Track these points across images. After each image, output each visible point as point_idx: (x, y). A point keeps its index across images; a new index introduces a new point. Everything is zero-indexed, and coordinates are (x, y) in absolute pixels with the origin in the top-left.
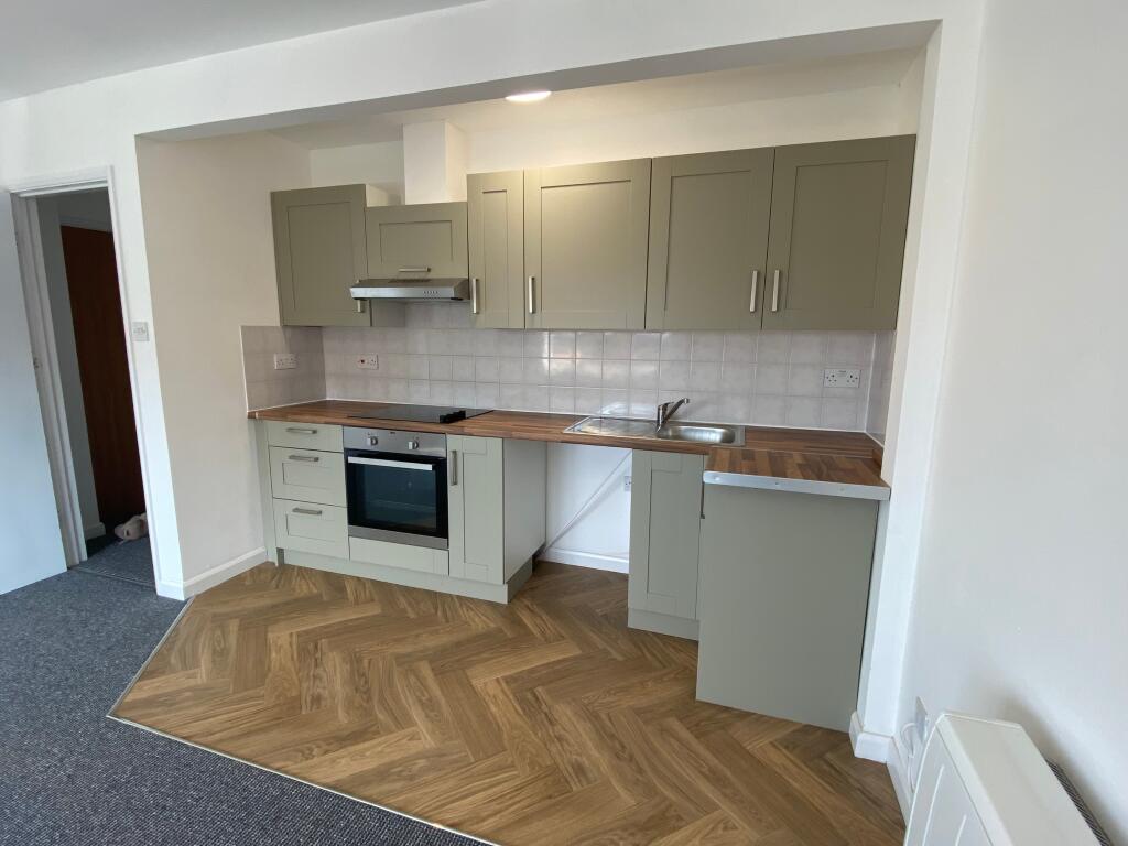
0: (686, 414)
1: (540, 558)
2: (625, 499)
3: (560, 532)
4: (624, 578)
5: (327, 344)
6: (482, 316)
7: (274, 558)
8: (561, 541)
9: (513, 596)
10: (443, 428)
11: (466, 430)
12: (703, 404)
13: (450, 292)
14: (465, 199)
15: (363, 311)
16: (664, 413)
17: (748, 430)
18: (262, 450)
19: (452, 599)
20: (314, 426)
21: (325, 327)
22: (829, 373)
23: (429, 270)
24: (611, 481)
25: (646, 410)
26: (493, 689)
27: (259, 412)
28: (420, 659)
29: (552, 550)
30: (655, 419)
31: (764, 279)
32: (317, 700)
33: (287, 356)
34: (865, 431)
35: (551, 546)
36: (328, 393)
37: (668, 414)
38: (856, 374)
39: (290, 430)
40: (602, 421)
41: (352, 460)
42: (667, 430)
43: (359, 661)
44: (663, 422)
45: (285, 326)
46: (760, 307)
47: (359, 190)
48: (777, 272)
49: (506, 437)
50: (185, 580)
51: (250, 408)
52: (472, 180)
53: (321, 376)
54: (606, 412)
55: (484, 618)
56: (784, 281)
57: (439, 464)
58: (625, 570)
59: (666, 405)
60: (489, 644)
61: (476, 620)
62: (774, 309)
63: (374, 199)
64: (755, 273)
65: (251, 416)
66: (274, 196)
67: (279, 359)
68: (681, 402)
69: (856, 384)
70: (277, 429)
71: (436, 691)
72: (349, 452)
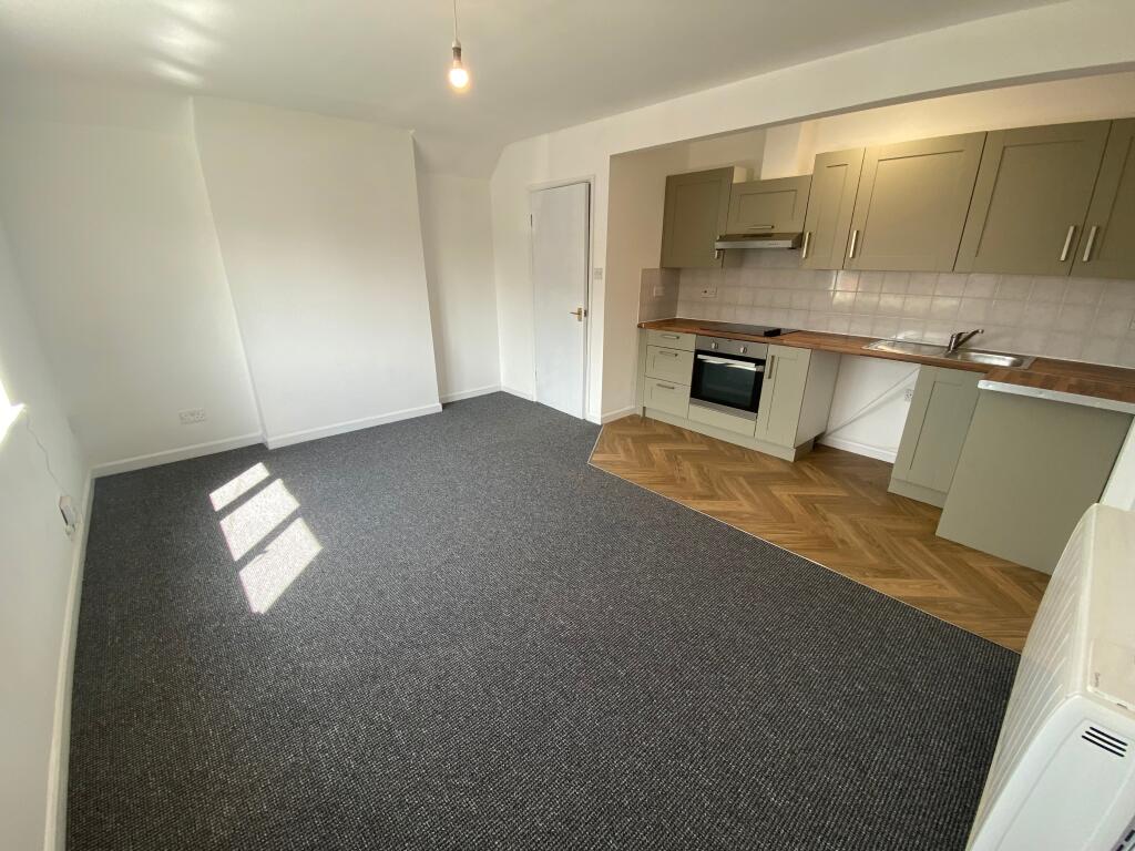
0: (981, 342)
1: (819, 442)
2: (904, 407)
3: (839, 425)
4: (891, 465)
5: (683, 280)
6: (809, 260)
7: (640, 413)
8: (838, 433)
9: (798, 458)
10: (766, 339)
11: (785, 342)
13: (788, 244)
14: (812, 173)
15: (718, 258)
16: (957, 340)
18: (643, 347)
20: (678, 334)
21: (682, 269)
23: (772, 227)
24: (893, 391)
25: (940, 338)
26: (785, 497)
27: (644, 324)
28: (739, 475)
29: (830, 437)
30: (947, 345)
31: (1079, 233)
32: (683, 479)
33: (660, 288)
35: (829, 434)
36: (678, 314)
37: (960, 342)
39: (662, 335)
40: (895, 343)
41: (700, 356)
42: (957, 354)
43: (702, 468)
44: (955, 348)
45: (662, 268)
46: (1072, 257)
47: (729, 171)
48: (1094, 229)
49: (815, 349)
50: (602, 413)
51: (639, 321)
52: (819, 157)
53: (676, 302)
54: (900, 337)
55: (776, 466)
56: (1100, 236)
58: (892, 460)
59: (961, 334)
60: (779, 478)
61: (773, 465)
62: (1085, 259)
63: (738, 177)
64: (1072, 229)
65: (640, 326)
66: (669, 178)
67: (657, 291)
68: (977, 332)
70: (653, 334)
71: (751, 491)
72: (698, 352)
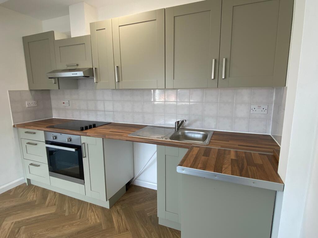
0: (189, 125)
3: (139, 174)
5: (52, 97)
6: (98, 84)
10: (79, 133)
12: (196, 121)
14: (90, 34)
15: (55, 83)
16: (178, 125)
17: (215, 133)
19: (88, 204)
21: (51, 90)
22: (253, 107)
23: (77, 65)
25: (172, 123)
27: (17, 125)
30: (175, 127)
31: (218, 63)
33: (32, 102)
34: (270, 134)
35: (136, 179)
36: (53, 115)
37: (180, 125)
38: (266, 107)
39: (26, 132)
41: (47, 145)
42: (179, 132)
44: (177, 129)
45: (31, 90)
46: (217, 76)
48: (224, 59)
49: (104, 138)
51: (14, 123)
52: (92, 25)
53: (50, 109)
55: (96, 217)
56: (228, 64)
57: (79, 148)
59: (179, 121)
61: (93, 217)
62: (223, 77)
64: (214, 60)
65: (14, 126)
66: (24, 38)
67: (29, 103)
68: (183, 121)
69: (266, 112)
70: (23, 130)
